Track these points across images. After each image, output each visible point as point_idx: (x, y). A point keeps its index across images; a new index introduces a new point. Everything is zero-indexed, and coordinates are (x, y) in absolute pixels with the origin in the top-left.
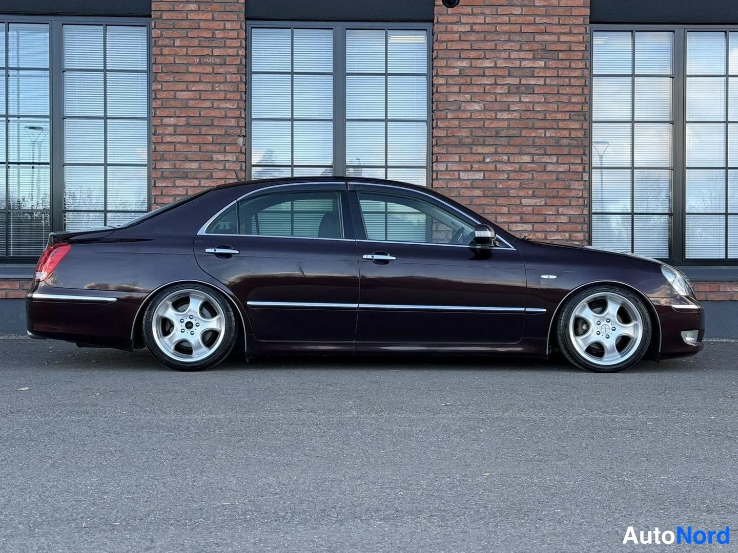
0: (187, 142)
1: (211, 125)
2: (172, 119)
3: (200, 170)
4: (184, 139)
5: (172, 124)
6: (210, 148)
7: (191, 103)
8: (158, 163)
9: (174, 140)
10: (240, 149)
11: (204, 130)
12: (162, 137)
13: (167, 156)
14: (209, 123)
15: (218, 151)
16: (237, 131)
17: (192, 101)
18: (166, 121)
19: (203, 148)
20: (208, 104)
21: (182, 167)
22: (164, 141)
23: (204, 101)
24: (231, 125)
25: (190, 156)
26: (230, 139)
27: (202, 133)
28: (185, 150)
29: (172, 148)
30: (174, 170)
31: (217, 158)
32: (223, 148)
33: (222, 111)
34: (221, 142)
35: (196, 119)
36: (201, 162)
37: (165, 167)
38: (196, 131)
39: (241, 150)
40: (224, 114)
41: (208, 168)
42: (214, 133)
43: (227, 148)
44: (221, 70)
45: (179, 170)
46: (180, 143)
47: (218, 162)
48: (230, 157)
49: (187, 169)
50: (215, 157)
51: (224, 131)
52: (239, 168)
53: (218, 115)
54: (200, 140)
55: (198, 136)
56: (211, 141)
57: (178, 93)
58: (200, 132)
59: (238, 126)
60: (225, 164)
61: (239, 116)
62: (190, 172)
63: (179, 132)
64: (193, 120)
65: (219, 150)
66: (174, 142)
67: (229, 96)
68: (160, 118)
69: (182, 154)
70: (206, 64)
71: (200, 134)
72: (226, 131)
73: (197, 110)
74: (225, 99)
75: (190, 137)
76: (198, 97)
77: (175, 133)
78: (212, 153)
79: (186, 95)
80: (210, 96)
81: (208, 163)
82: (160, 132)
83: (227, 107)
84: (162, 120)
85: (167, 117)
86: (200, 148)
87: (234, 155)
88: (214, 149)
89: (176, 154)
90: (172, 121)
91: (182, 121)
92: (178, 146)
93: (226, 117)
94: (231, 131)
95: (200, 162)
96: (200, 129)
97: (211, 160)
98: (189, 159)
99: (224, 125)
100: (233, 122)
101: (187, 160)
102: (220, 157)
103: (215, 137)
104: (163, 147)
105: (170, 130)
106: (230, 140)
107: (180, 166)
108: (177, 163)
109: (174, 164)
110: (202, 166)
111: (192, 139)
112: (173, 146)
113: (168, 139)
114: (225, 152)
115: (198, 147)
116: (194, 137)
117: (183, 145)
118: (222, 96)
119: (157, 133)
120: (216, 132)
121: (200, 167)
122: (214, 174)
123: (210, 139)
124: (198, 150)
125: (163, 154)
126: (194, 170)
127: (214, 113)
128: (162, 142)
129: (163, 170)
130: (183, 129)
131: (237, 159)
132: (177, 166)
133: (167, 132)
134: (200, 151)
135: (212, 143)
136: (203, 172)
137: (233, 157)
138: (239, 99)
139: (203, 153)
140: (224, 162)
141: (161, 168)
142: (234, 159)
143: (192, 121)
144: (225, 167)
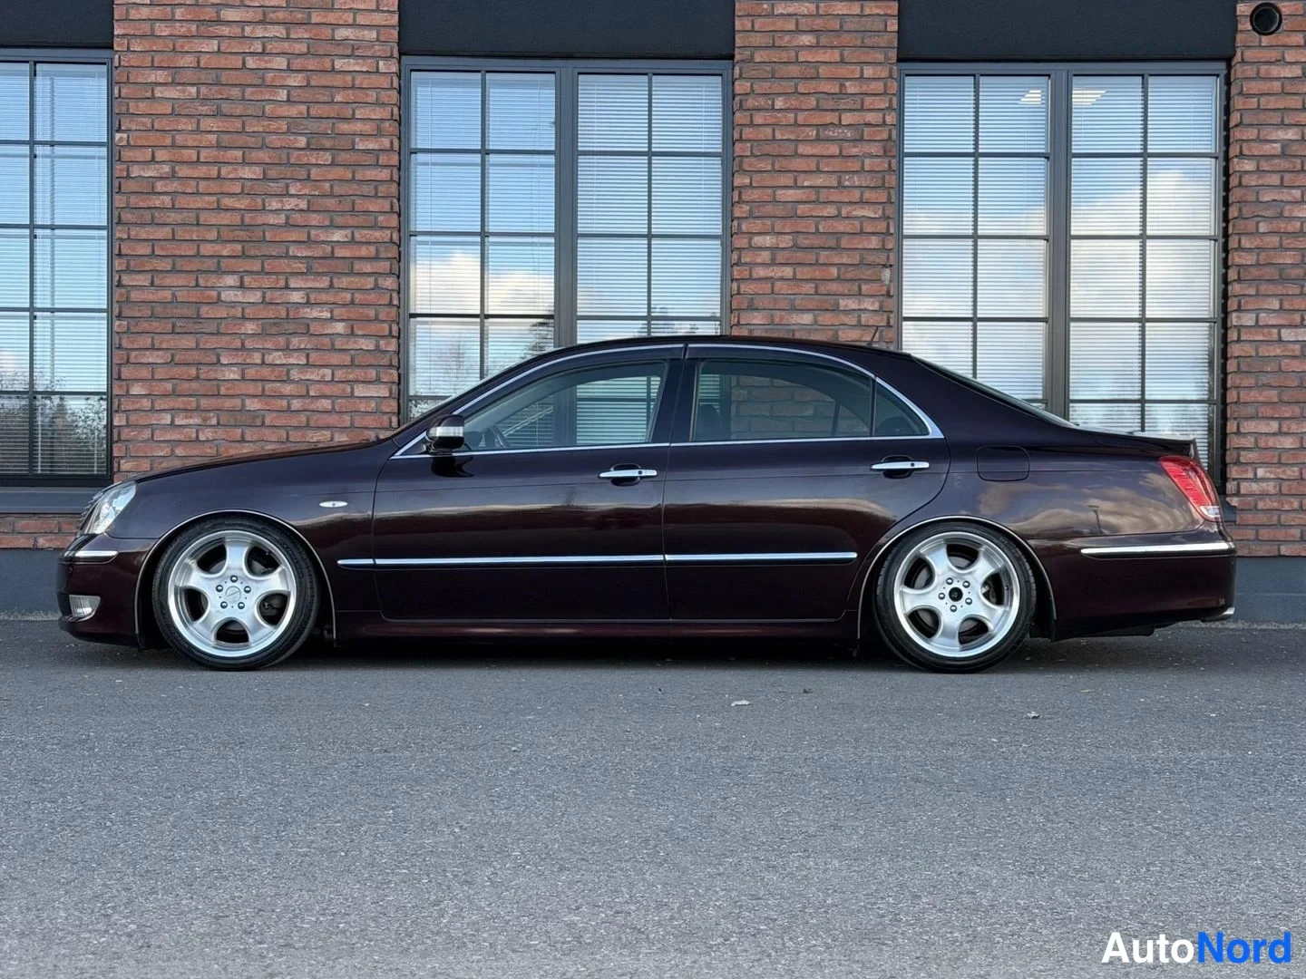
0: (794, 278)
1: (837, 248)
2: (768, 238)
3: (815, 327)
4: (788, 271)
5: (768, 245)
6: (834, 287)
7: (802, 209)
8: (743, 314)
9: (772, 274)
10: (885, 288)
11: (824, 256)
12: (751, 269)
13: (759, 303)
14: (832, 243)
15: (846, 292)
16: (882, 258)
17: (802, 206)
18: (758, 240)
19: (822, 289)
20: (831, 210)
21: (784, 322)
22: (755, 275)
23: (825, 205)
24: (870, 247)
25: (798, 302)
26: (869, 272)
27: (821, 261)
28: (790, 292)
29: (767, 287)
30: (771, 327)
31: (846, 306)
32: (856, 288)
33: (856, 222)
34: (853, 277)
35: (810, 236)
36: (818, 312)
37: (755, 322)
38: (810, 257)
39: (888, 292)
40: (859, 228)
41: (829, 324)
42: (841, 262)
43: (864, 287)
44: (854, 151)
45: (780, 327)
46: (782, 279)
47: (848, 312)
48: (870, 304)
49: (794, 324)
50: (843, 303)
51: (858, 258)
52: (884, 323)
53: (848, 230)
54: (817, 273)
55: (814, 268)
56: (836, 275)
57: (779, 192)
58: (817, 260)
59: (883, 249)
60: (860, 316)
61: (885, 231)
62: (799, 330)
63: (779, 259)
64: (805, 238)
65: (849, 291)
66: (771, 278)
67: (868, 195)
68: (746, 236)
69: (785, 299)
70: (828, 140)
71: (817, 263)
72: (862, 258)
73: (810, 221)
74: (862, 202)
75: (799, 269)
76: (813, 198)
77: (773, 263)
78: (837, 297)
79: (791, 195)
80: (835, 196)
81: (829, 315)
82: (748, 260)
83: (863, 216)
84: (750, 239)
85: (760, 234)
86: (816, 288)
87: (877, 298)
88: (841, 289)
89: (775, 299)
90: (768, 241)
91: (786, 241)
92: (778, 285)
93: (862, 232)
94: (870, 258)
95: (816, 312)
96: (818, 254)
97: (835, 309)
98: (798, 308)
99: (860, 247)
100: (874, 242)
101: (794, 309)
102: (851, 304)
103: (843, 269)
104: (752, 287)
105: (765, 256)
106: (867, 273)
107: (781, 319)
108: (778, 313)
109: (772, 316)
110: (820, 319)
111: (803, 272)
112: (770, 285)
113: (761, 272)
114: (860, 294)
115: (814, 285)
116: (806, 269)
117: (787, 282)
118: (856, 195)
119: (743, 262)
120: (845, 260)
121: (816, 322)
122: (840, 333)
123: (834, 271)
124: (812, 291)
125: (752, 299)
126: (809, 327)
127: (841, 227)
128: (751, 278)
129: (752, 327)
130: (786, 254)
131: (881, 306)
132: (777, 320)
133: (759, 260)
134: (816, 294)
135: (838, 279)
136: (822, 329)
137: (873, 304)
138: (885, 200)
139: (822, 297)
140: (860, 312)
141: (749, 324)
142: (876, 306)
143: (802, 241)
144: (859, 321)
